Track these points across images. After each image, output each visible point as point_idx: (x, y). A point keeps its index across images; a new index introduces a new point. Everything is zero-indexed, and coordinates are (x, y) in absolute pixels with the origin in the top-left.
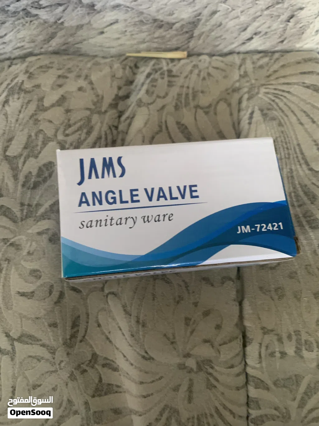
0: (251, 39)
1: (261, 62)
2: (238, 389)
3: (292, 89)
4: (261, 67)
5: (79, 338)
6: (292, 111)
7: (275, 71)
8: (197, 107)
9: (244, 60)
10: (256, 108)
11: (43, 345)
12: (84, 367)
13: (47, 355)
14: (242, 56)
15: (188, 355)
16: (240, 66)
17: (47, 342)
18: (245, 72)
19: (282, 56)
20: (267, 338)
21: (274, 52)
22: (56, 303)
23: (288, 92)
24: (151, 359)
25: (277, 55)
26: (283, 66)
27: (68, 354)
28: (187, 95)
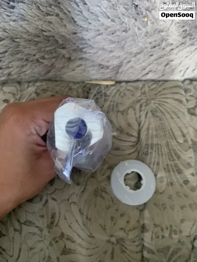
0: (147, 74)
1: (153, 87)
3: (168, 101)
4: (153, 89)
5: (55, 224)
6: (168, 112)
7: (160, 92)
8: (118, 111)
9: (144, 85)
10: (149, 111)
11: (37, 227)
12: (57, 239)
13: (39, 232)
14: (143, 83)
15: (112, 236)
16: (142, 88)
17: (39, 225)
18: (144, 92)
19: (163, 84)
21: (159, 81)
22: (44, 205)
23: (166, 102)
24: (93, 237)
25: (161, 83)
26: (164, 89)
27: (49, 232)
28: (113, 105)
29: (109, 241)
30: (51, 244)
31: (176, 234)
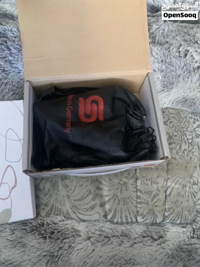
2: (134, 192)
15: (121, 180)
20: (143, 179)
29: (119, 183)
30: (91, 183)
31: (155, 184)
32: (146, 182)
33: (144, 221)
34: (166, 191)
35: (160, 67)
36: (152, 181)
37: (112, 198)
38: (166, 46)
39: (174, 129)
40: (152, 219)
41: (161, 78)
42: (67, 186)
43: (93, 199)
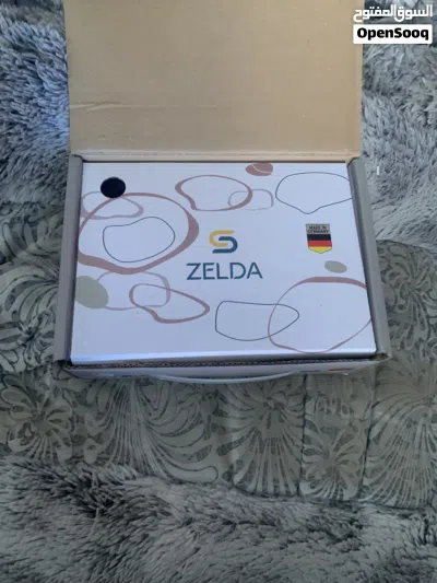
32: (326, 407)
33: (316, 493)
34: (370, 430)
35: (378, 147)
36: (339, 405)
37: (248, 436)
38: (398, 97)
39: (398, 291)
40: (333, 491)
41: (378, 173)
42: (149, 401)
43: (205, 436)
